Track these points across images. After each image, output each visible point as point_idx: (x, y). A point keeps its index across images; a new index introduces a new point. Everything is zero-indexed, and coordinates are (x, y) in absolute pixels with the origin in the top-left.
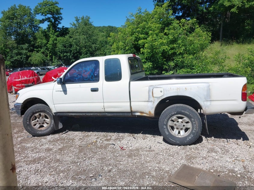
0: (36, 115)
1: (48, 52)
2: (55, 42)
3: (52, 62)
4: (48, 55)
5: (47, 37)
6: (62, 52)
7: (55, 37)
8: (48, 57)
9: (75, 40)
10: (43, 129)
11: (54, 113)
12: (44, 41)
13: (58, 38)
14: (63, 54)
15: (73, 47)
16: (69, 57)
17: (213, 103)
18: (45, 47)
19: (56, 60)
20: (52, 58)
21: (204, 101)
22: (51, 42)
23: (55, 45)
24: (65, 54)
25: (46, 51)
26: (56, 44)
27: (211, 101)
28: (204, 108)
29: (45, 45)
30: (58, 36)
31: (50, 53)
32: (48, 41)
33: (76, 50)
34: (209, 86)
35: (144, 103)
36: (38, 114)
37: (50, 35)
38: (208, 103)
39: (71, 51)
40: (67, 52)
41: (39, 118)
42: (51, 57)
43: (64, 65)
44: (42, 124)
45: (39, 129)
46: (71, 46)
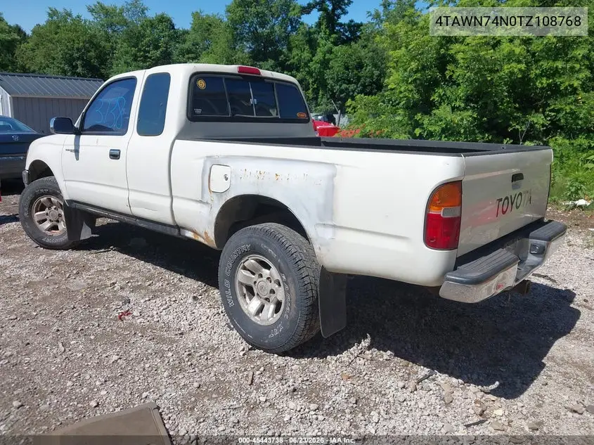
0: (42, 200)
1: (311, 81)
2: (328, 56)
3: (317, 105)
4: (311, 86)
5: (312, 44)
6: (338, 81)
7: (329, 45)
8: (310, 91)
9: (371, 54)
10: (55, 233)
11: (68, 201)
12: (306, 55)
13: (335, 48)
14: (340, 86)
15: (366, 70)
16: (351, 93)
17: (342, 236)
18: (307, 69)
19: (325, 100)
20: (317, 94)
21: (317, 224)
22: (319, 56)
23: (325, 64)
24: (344, 86)
25: (308, 77)
26: (329, 60)
27: (334, 226)
28: (318, 246)
29: (306, 64)
30: (335, 44)
31: (314, 82)
32: (313, 56)
33: (371, 77)
34: (334, 176)
35: (194, 204)
36: (45, 198)
37: (319, 40)
38: (327, 234)
39: (359, 78)
40: (350, 82)
41: (50, 208)
42: (316, 91)
43: (339, 112)
44: (55, 223)
45: (49, 233)
46: (360, 66)
